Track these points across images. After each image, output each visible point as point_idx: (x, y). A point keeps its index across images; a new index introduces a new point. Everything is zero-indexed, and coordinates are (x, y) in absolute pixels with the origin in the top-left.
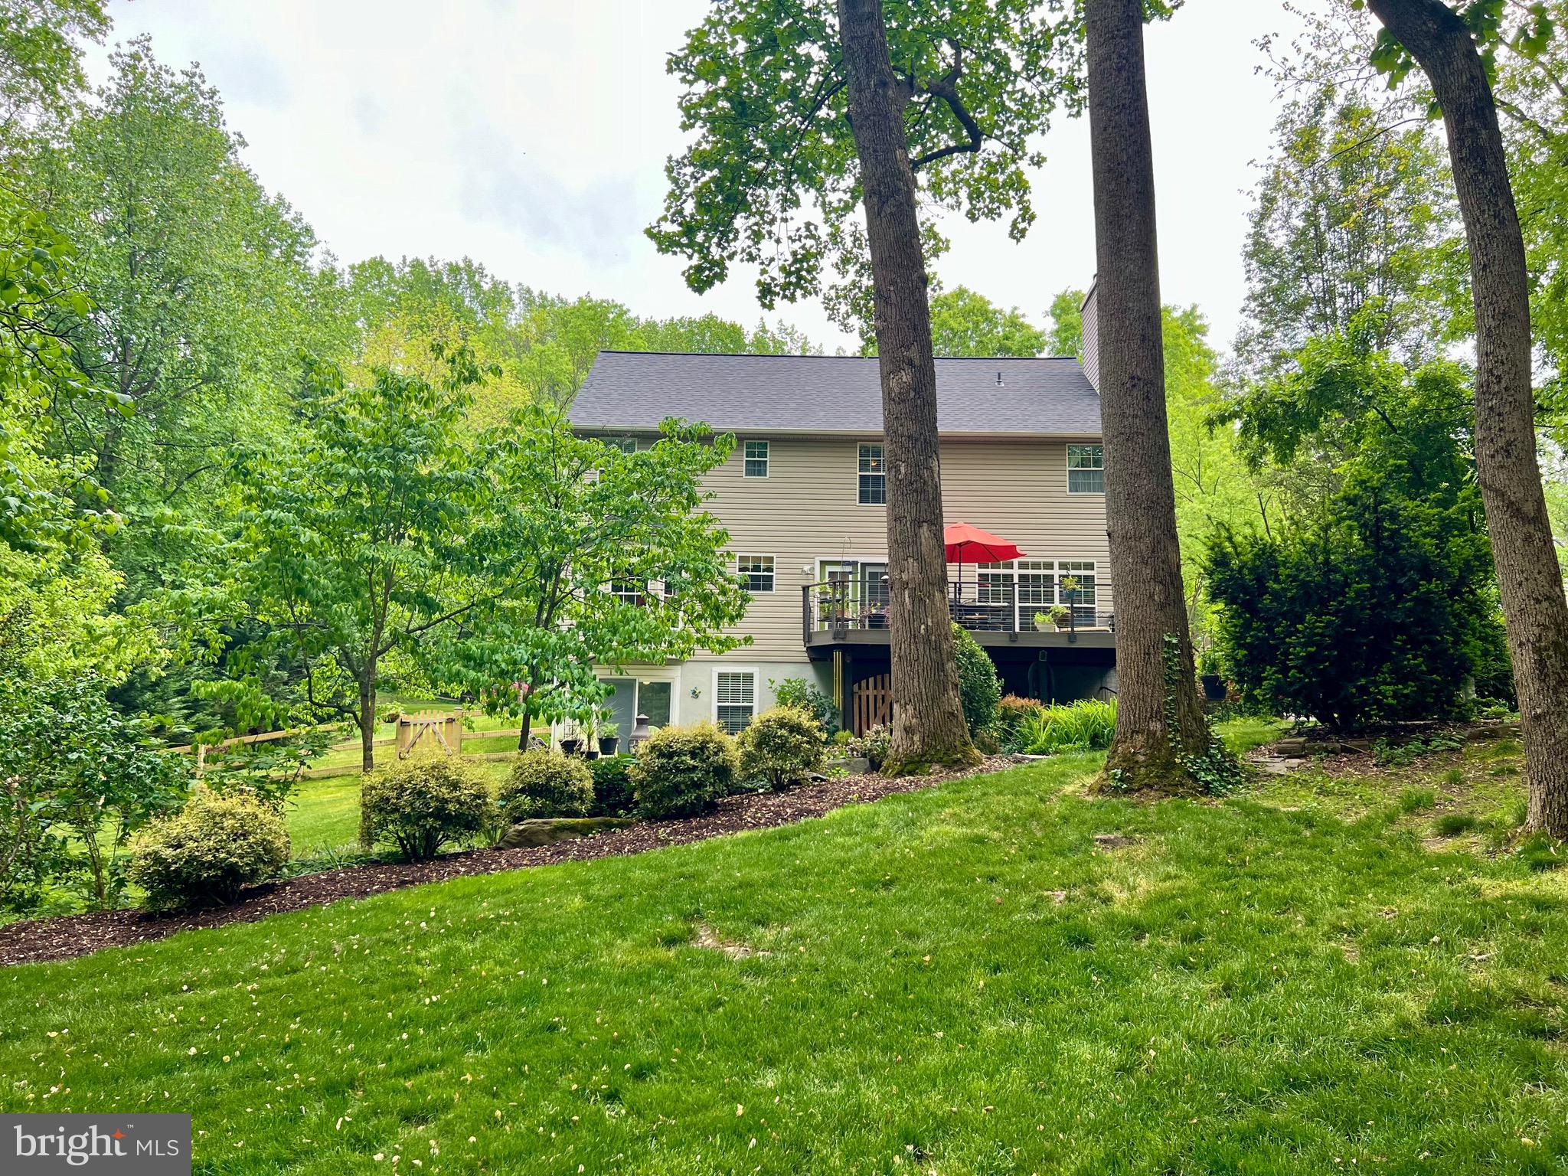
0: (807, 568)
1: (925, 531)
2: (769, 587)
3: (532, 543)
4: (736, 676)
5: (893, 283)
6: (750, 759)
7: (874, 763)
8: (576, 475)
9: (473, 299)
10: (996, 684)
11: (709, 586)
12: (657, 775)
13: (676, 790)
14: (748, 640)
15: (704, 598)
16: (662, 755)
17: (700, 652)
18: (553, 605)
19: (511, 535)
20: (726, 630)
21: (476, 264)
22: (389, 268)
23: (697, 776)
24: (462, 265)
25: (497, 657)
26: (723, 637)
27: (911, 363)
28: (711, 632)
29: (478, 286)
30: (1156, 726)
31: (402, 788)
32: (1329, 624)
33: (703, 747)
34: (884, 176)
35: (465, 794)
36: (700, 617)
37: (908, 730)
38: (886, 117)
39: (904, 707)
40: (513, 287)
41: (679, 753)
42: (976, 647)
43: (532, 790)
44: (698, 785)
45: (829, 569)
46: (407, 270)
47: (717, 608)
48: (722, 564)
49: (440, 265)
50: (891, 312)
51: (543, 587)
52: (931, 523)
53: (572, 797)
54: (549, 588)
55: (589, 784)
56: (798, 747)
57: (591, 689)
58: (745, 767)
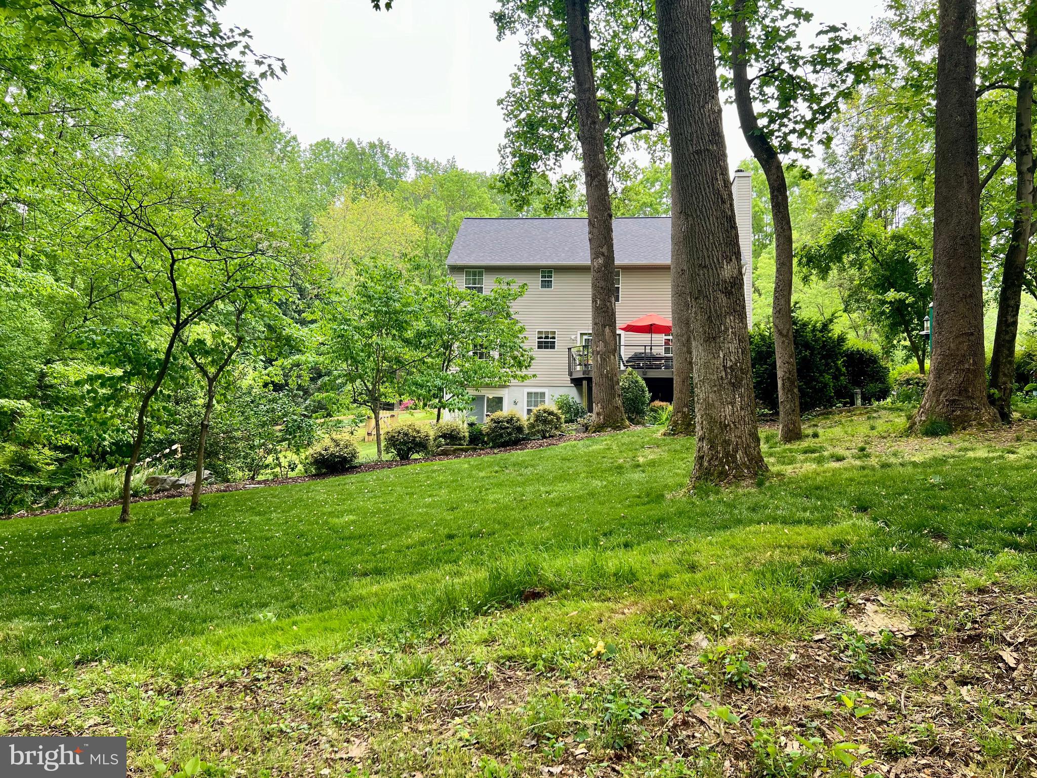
0: (573, 337)
1: (607, 329)
2: (553, 347)
3: (440, 335)
4: (536, 394)
5: (596, 217)
6: (532, 426)
7: (586, 428)
8: (458, 303)
9: (384, 164)
10: (648, 395)
11: (516, 352)
12: (493, 430)
13: (501, 436)
14: (534, 376)
15: (515, 358)
16: (495, 422)
17: (514, 382)
18: (449, 361)
19: (431, 332)
20: (524, 372)
21: (385, 143)
22: (333, 145)
23: (509, 430)
24: (377, 143)
25: (429, 384)
26: (523, 375)
27: (603, 254)
28: (518, 373)
29: (387, 156)
30: (686, 410)
31: (399, 433)
32: (767, 369)
33: (512, 419)
34: (593, 167)
35: (422, 435)
36: (513, 366)
37: (598, 414)
38: (595, 139)
39: (597, 404)
40: (409, 156)
41: (502, 422)
42: (640, 379)
43: (444, 436)
44: (510, 434)
45: (585, 337)
46: (344, 146)
47: (520, 362)
48: (523, 342)
49: (364, 144)
50: (595, 231)
51: (445, 354)
52: (610, 326)
53: (460, 439)
54: (447, 353)
55: (467, 434)
56: (552, 420)
57: (466, 397)
58: (529, 428)
